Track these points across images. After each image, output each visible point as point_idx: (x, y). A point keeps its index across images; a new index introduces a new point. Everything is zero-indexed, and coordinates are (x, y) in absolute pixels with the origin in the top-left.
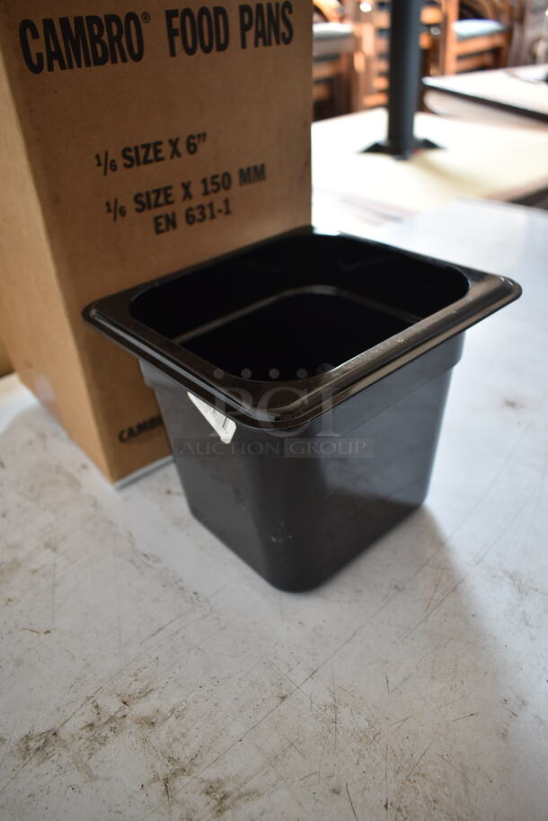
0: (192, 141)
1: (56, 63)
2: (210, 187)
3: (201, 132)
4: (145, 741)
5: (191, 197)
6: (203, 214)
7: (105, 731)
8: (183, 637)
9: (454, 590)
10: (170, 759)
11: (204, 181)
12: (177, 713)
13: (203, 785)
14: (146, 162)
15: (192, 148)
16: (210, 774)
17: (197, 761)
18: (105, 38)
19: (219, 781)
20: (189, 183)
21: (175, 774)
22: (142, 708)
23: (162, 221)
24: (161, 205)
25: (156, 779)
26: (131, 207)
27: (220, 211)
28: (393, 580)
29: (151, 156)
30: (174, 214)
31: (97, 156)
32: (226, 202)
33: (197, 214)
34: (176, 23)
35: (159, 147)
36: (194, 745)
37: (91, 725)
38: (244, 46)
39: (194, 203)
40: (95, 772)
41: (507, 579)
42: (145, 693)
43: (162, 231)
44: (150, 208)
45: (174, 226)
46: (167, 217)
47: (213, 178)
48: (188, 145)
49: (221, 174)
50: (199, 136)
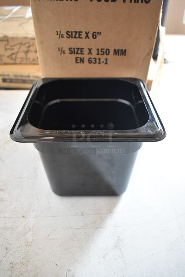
0: (95, 34)
2: (100, 53)
3: (99, 31)
5: (91, 54)
6: (95, 61)
9: (97, 228)
11: (98, 50)
14: (75, 37)
15: (94, 37)
20: (91, 49)
23: (79, 59)
24: (79, 54)
26: (67, 52)
27: (103, 62)
28: (84, 211)
29: (77, 36)
30: (83, 58)
31: (57, 32)
32: (106, 59)
33: (93, 60)
35: (81, 33)
38: (124, 1)
39: (92, 56)
41: (116, 239)
43: (78, 63)
44: (74, 53)
45: (83, 62)
46: (81, 59)
47: (102, 49)
48: (93, 35)
49: (106, 49)
50: (98, 33)
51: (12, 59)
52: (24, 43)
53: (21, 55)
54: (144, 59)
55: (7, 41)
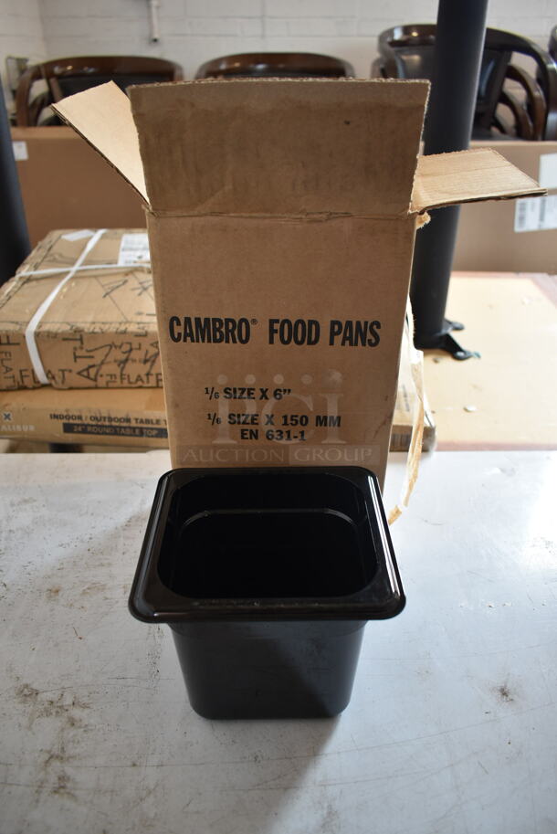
0: (278, 392)
1: (189, 339)
2: (289, 421)
3: (287, 388)
4: (63, 730)
5: (272, 424)
6: (281, 435)
7: (53, 711)
8: (128, 692)
9: (286, 789)
10: (63, 748)
11: (285, 417)
12: (86, 729)
13: (62, 773)
14: (241, 397)
15: (278, 396)
16: (69, 770)
17: (71, 760)
18: (223, 330)
19: (69, 778)
21: (57, 757)
22: (76, 713)
23: (247, 433)
24: (248, 424)
25: (49, 752)
26: (225, 420)
27: (296, 437)
28: (260, 751)
29: (245, 395)
30: (257, 431)
31: (207, 389)
32: (302, 433)
33: (276, 435)
34: (277, 326)
35: (252, 391)
36: (77, 751)
37: (52, 702)
38: (332, 343)
39: (274, 428)
40: (33, 726)
41: (325, 812)
42: (85, 706)
43: (246, 439)
44: (239, 423)
45: (256, 437)
46: (251, 431)
47: (292, 416)
48: (275, 394)
49: (300, 415)
50: (285, 391)
51: (88, 377)
52: (118, 344)
53: (112, 368)
54: (377, 432)
55: (81, 340)
